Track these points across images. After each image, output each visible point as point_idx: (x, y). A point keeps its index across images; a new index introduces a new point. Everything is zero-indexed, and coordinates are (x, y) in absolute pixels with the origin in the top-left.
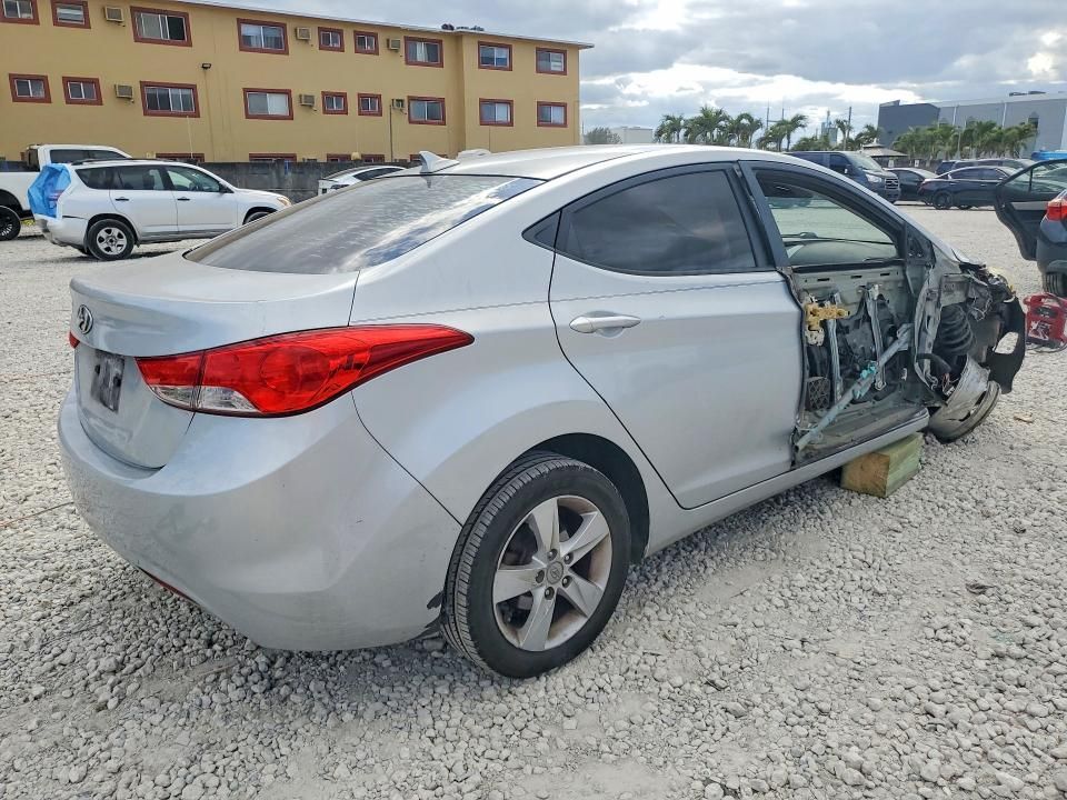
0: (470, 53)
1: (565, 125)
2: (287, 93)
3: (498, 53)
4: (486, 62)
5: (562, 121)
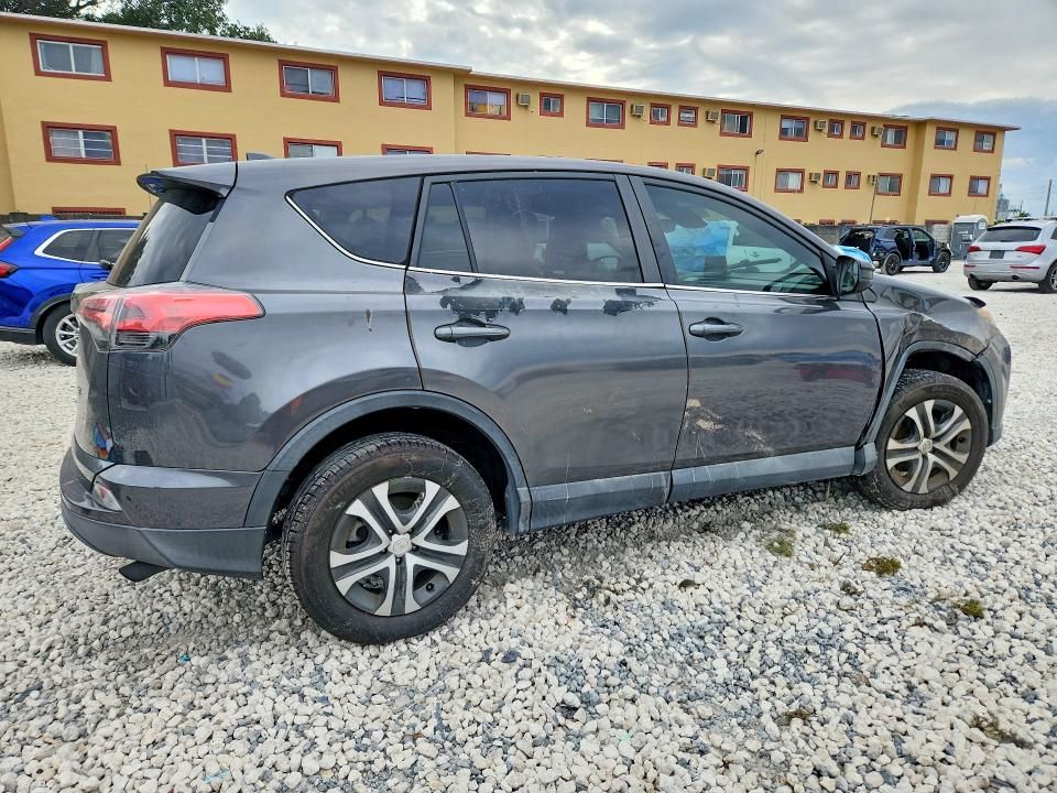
0: (930, 135)
1: (987, 195)
2: (801, 172)
3: (950, 136)
4: (939, 143)
5: (985, 193)
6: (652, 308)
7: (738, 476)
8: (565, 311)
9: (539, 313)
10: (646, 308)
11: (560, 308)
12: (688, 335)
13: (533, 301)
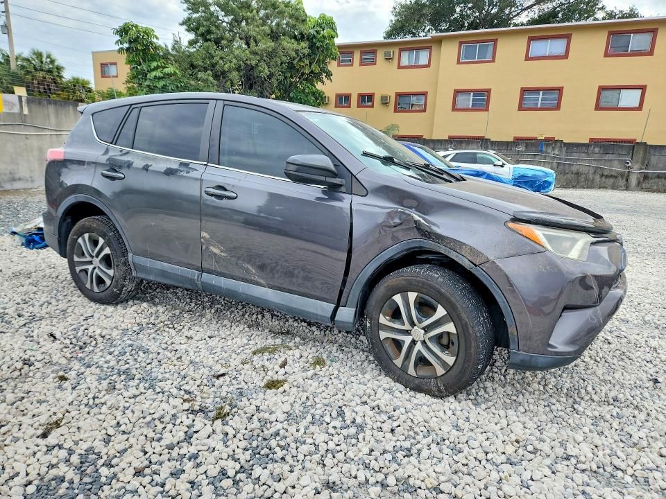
6: (188, 175)
7: (240, 291)
8: (147, 170)
9: (137, 169)
10: (185, 174)
11: (146, 168)
12: (203, 194)
13: (138, 163)
